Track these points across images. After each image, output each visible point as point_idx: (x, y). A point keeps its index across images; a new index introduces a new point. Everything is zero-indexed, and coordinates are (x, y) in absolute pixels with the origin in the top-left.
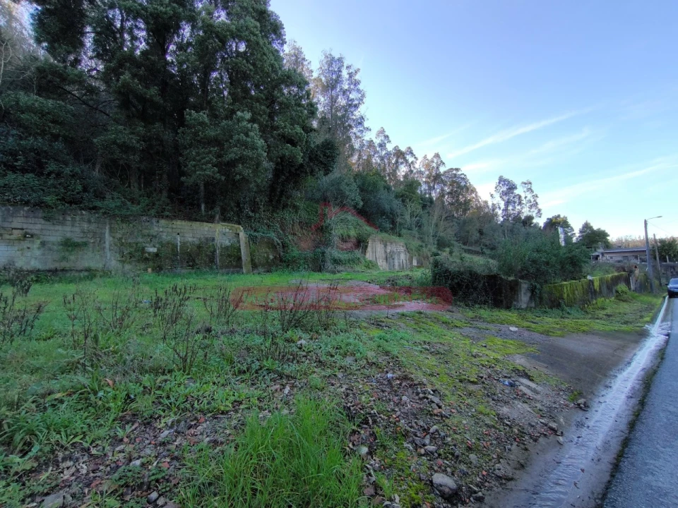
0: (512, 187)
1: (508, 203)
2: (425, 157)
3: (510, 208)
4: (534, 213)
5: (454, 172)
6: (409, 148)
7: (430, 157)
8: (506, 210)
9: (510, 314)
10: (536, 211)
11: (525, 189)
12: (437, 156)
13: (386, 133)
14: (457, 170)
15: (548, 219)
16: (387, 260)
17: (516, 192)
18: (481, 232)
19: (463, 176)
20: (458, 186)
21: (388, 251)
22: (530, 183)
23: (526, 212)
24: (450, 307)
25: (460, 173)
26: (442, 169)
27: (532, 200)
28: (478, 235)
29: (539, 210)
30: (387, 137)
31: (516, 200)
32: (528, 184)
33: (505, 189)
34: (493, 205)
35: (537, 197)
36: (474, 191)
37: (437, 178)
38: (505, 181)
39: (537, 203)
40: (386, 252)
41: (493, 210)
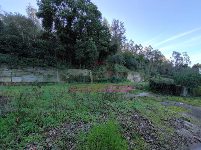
0: (178, 55)
1: (177, 60)
2: (146, 47)
3: (178, 61)
4: (188, 63)
5: (156, 51)
6: (140, 44)
7: (147, 47)
8: (177, 62)
9: (180, 98)
10: (189, 62)
11: (184, 55)
12: (150, 46)
13: (133, 41)
14: (157, 50)
15: (194, 65)
16: (134, 79)
17: (180, 56)
18: (167, 70)
19: (159, 52)
20: (158, 55)
21: (134, 77)
22: (186, 53)
23: (184, 63)
24: (156, 95)
25: (158, 51)
26: (152, 50)
27: (187, 58)
28: (166, 71)
29: (190, 62)
30: (133, 42)
31: (181, 59)
32: (185, 53)
33: (176, 55)
34: (171, 61)
35: (189, 57)
36: (164, 56)
37: (150, 53)
38: (176, 52)
39: (189, 59)
40: (133, 77)
41: (172, 63)
